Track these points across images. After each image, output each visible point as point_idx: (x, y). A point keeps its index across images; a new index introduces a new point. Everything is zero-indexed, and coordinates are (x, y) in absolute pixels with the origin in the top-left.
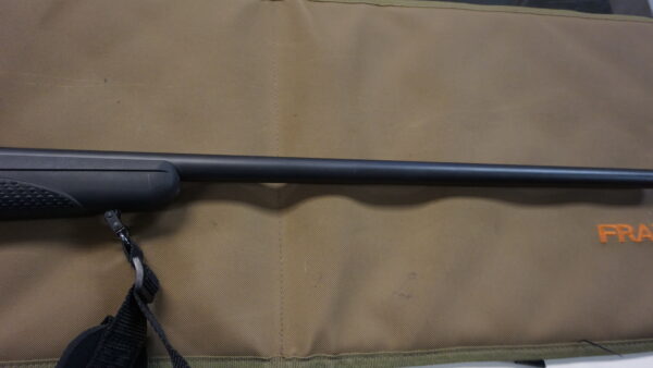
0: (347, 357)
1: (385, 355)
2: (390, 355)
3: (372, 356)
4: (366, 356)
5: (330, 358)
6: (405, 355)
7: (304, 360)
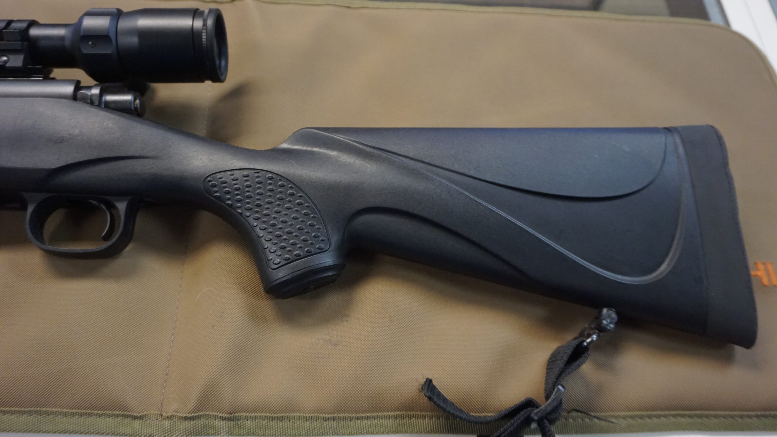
0: (247, 419)
1: (299, 418)
2: (307, 419)
3: (281, 419)
4: (273, 419)
5: (223, 419)
6: (326, 419)
7: (186, 419)
